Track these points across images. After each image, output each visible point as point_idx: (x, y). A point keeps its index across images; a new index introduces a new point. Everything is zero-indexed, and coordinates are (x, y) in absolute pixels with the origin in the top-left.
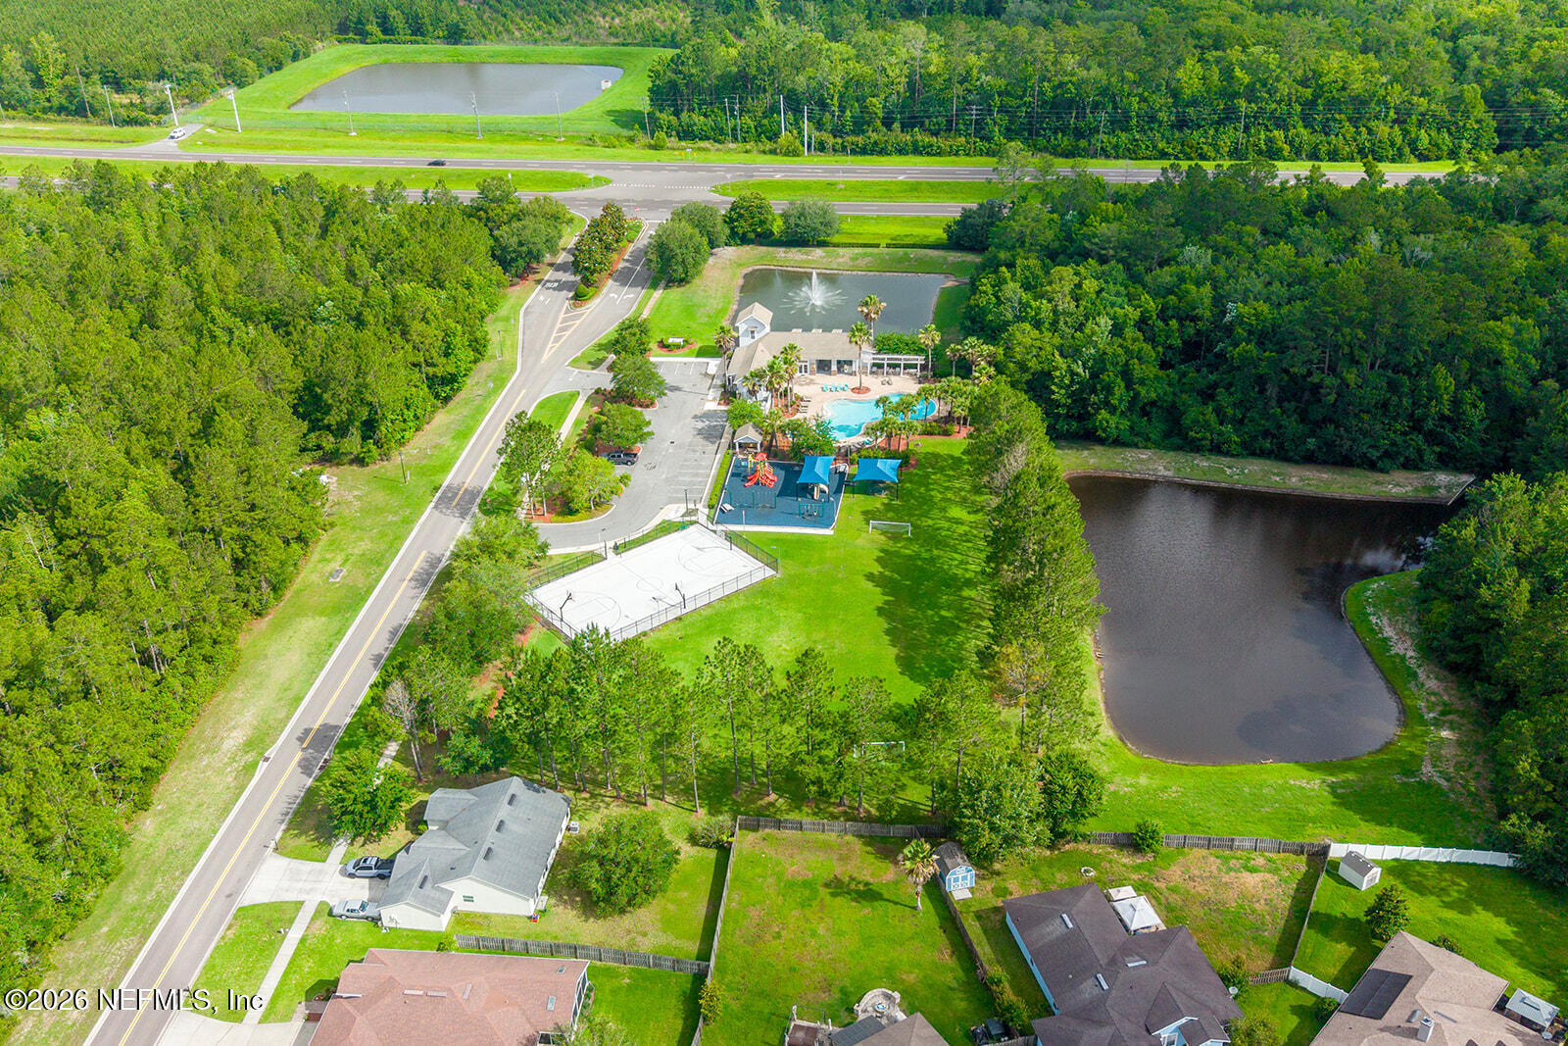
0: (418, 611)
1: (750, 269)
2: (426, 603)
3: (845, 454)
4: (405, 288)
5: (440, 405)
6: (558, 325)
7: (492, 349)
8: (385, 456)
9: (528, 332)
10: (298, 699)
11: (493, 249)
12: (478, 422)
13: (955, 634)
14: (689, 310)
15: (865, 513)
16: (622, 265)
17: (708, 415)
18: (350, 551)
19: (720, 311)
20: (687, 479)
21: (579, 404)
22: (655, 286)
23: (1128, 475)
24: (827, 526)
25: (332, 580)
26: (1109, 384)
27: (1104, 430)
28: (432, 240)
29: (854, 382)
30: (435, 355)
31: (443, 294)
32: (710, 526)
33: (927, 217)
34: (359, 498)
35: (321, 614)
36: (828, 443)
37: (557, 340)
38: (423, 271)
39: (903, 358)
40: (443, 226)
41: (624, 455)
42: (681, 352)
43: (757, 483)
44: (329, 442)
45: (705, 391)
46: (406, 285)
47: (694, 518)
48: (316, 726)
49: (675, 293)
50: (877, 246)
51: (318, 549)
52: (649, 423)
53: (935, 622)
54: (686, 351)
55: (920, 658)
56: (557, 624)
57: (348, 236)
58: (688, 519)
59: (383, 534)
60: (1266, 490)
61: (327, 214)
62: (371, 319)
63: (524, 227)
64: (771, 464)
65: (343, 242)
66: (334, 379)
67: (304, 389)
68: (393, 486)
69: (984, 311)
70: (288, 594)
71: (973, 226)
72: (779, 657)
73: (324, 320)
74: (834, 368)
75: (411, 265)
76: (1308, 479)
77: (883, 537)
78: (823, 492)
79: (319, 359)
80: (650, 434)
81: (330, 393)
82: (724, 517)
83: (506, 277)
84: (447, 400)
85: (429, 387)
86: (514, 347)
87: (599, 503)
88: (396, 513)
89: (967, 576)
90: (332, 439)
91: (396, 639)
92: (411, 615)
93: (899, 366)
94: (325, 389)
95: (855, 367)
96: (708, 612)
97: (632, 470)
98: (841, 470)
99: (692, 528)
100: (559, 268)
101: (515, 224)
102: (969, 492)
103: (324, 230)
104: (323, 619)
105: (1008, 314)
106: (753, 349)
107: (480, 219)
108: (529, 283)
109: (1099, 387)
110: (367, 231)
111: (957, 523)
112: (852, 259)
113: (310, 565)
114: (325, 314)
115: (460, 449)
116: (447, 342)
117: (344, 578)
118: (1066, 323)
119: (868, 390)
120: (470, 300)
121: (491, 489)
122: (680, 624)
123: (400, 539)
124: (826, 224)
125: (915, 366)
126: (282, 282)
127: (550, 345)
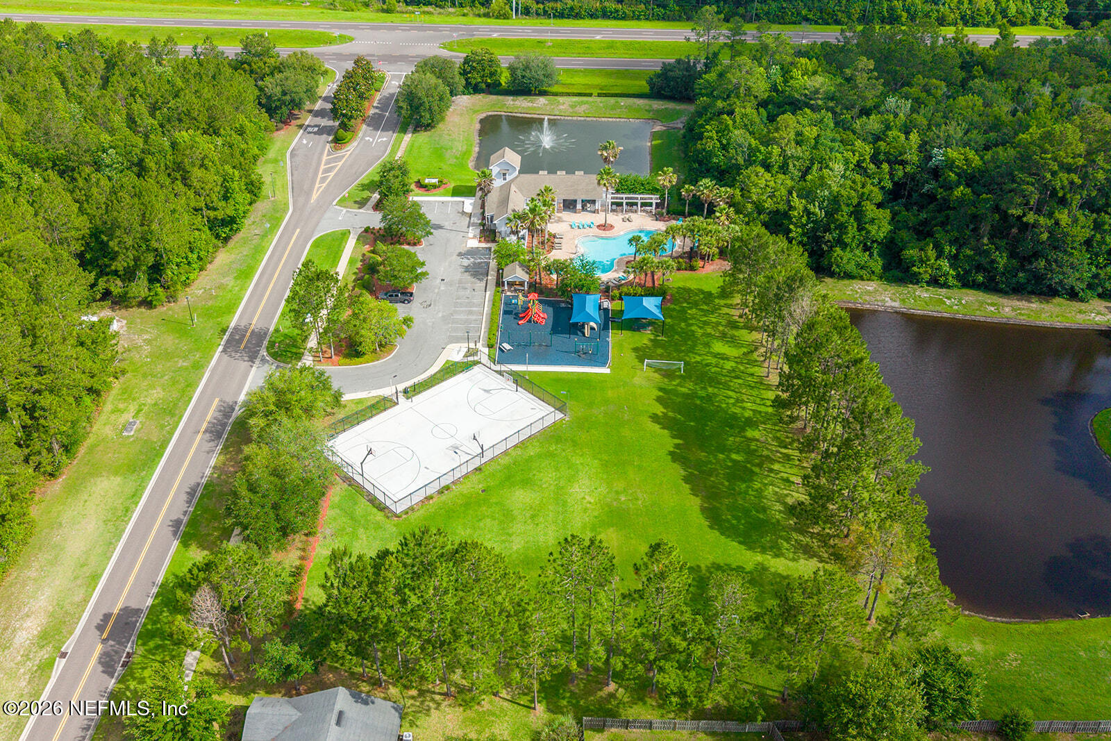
0: (215, 468)
1: (484, 115)
2: (222, 458)
3: (606, 291)
4: (183, 136)
5: (220, 245)
6: (322, 167)
7: (266, 190)
8: (172, 298)
9: (295, 173)
10: (95, 577)
11: (259, 97)
12: (259, 262)
13: (752, 480)
14: (439, 152)
15: (636, 350)
16: (372, 111)
17: (472, 252)
18: (142, 400)
19: (465, 153)
20: (463, 317)
21: (351, 242)
22: (404, 130)
23: (859, 306)
24: (604, 364)
25: (125, 434)
26: (842, 224)
27: (838, 266)
28: (206, 90)
29: (599, 218)
30: (215, 199)
31: (220, 141)
32: (493, 367)
33: (627, 70)
34: (148, 342)
35: (116, 473)
36: (594, 282)
37: (323, 179)
38: (200, 119)
39: (639, 198)
40: (214, 77)
41: (402, 295)
42: (435, 192)
43: (530, 321)
44: (116, 287)
45: (465, 229)
46: (184, 133)
47: (476, 358)
48: (116, 611)
49: (423, 137)
50: (590, 95)
51: (110, 398)
52: (423, 264)
53: (728, 467)
54: (441, 190)
55: (724, 508)
56: (358, 479)
57: (128, 86)
58: (471, 359)
59: (174, 381)
60: (982, 319)
61: (107, 67)
62: (152, 165)
63: (287, 79)
64: (541, 302)
65: (123, 92)
66: (119, 227)
67: (91, 236)
68: (181, 328)
69: (710, 154)
70: (82, 450)
71: (674, 79)
72: (585, 510)
73: (108, 166)
74: (579, 206)
75: (188, 114)
76: (1019, 309)
77: (656, 375)
78: (592, 329)
79: (104, 207)
80: (425, 274)
81: (116, 241)
82: (504, 357)
83: (272, 124)
84: (226, 240)
85: (210, 229)
86: (284, 187)
87: (383, 346)
88: (185, 358)
89: (746, 415)
90: (119, 283)
91: (195, 501)
92: (208, 472)
93: (636, 204)
94: (111, 237)
95: (598, 206)
96: (505, 461)
97: (410, 309)
98: (605, 306)
99: (476, 368)
100: (318, 114)
101: (278, 76)
102: (726, 326)
103: (106, 82)
104: (118, 480)
105: (739, 158)
106: (506, 190)
107: (245, 71)
108: (292, 128)
109: (832, 226)
110: (144, 82)
111: (723, 359)
112: (572, 106)
113: (103, 417)
114: (108, 161)
115: (243, 289)
116: (225, 187)
117: (138, 430)
118: (794, 166)
119: (612, 227)
120: (243, 146)
121: (277, 331)
122: (479, 476)
123: (191, 385)
124: (547, 76)
125: (651, 205)
126: (68, 130)
127: (317, 185)
